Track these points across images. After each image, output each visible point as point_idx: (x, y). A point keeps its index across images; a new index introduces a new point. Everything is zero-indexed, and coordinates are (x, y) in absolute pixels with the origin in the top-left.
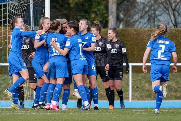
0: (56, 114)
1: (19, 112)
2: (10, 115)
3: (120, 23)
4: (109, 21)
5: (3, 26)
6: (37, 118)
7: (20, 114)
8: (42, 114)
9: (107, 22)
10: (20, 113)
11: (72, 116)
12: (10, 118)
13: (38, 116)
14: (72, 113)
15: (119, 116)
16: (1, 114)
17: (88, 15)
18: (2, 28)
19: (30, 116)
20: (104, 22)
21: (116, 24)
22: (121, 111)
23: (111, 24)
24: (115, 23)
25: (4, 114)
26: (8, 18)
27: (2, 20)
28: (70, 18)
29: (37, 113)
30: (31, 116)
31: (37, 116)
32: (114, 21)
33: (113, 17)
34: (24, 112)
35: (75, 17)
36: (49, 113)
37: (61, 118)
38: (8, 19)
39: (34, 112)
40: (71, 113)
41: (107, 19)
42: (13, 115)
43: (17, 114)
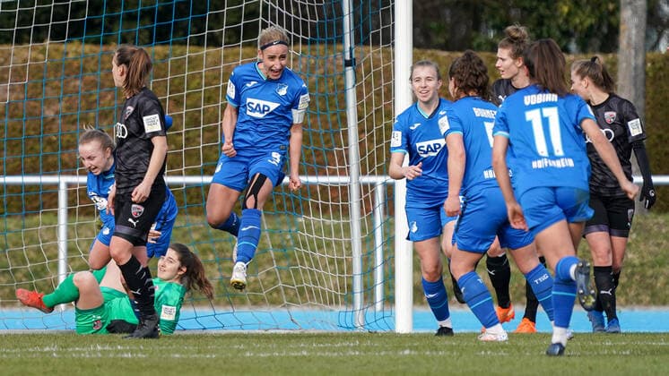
0: (434, 353)
1: (303, 348)
2: (272, 359)
3: (660, 36)
4: (622, 28)
5: (244, 45)
6: (365, 368)
7: (304, 356)
8: (382, 353)
9: (614, 31)
10: (305, 353)
11: (491, 362)
12: (270, 369)
13: (369, 362)
14: (489, 353)
15: (655, 362)
16: (240, 355)
17: (548, 7)
18: (241, 50)
19: (341, 361)
20: (605, 30)
21: (647, 37)
22: (663, 344)
23: (630, 39)
24: (643, 34)
25: (248, 354)
26: (261, 17)
27: (242, 24)
28: (484, 17)
29: (368, 349)
30: (345, 362)
31: (364, 362)
32: (637, 27)
33: (635, 12)
34: (321, 349)
35: (502, 12)
36: (407, 352)
37: (450, 368)
38: (263, 21)
39: (354, 349)
40: (486, 351)
41: (613, 20)
42: (282, 358)
43: (296, 354)
